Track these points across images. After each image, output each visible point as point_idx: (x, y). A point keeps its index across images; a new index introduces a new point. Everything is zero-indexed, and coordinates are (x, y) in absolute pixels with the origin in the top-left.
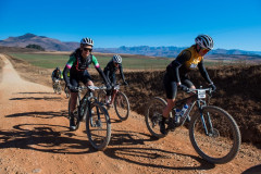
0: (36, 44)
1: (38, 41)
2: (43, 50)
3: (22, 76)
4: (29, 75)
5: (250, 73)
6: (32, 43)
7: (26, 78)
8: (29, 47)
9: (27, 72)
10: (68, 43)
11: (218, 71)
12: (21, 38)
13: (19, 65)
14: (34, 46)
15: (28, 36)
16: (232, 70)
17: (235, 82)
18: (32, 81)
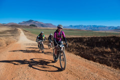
2: (36, 27)
8: (30, 25)
10: (47, 24)
14: (33, 25)
18: (32, 40)
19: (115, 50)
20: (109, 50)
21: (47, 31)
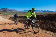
0: (5, 10)
1: (6, 9)
2: (7, 11)
3: (2, 17)
4: (4, 17)
5: (50, 15)
6: (4, 10)
7: (3, 18)
8: (4, 11)
9: (3, 16)
10: (12, 10)
11: (43, 15)
12: (2, 9)
13: (1, 15)
14: (5, 11)
15: (4, 8)
16: (46, 15)
17: (47, 18)
18: (4, 18)
19: (41, 20)
20: (38, 21)
21: (12, 13)
